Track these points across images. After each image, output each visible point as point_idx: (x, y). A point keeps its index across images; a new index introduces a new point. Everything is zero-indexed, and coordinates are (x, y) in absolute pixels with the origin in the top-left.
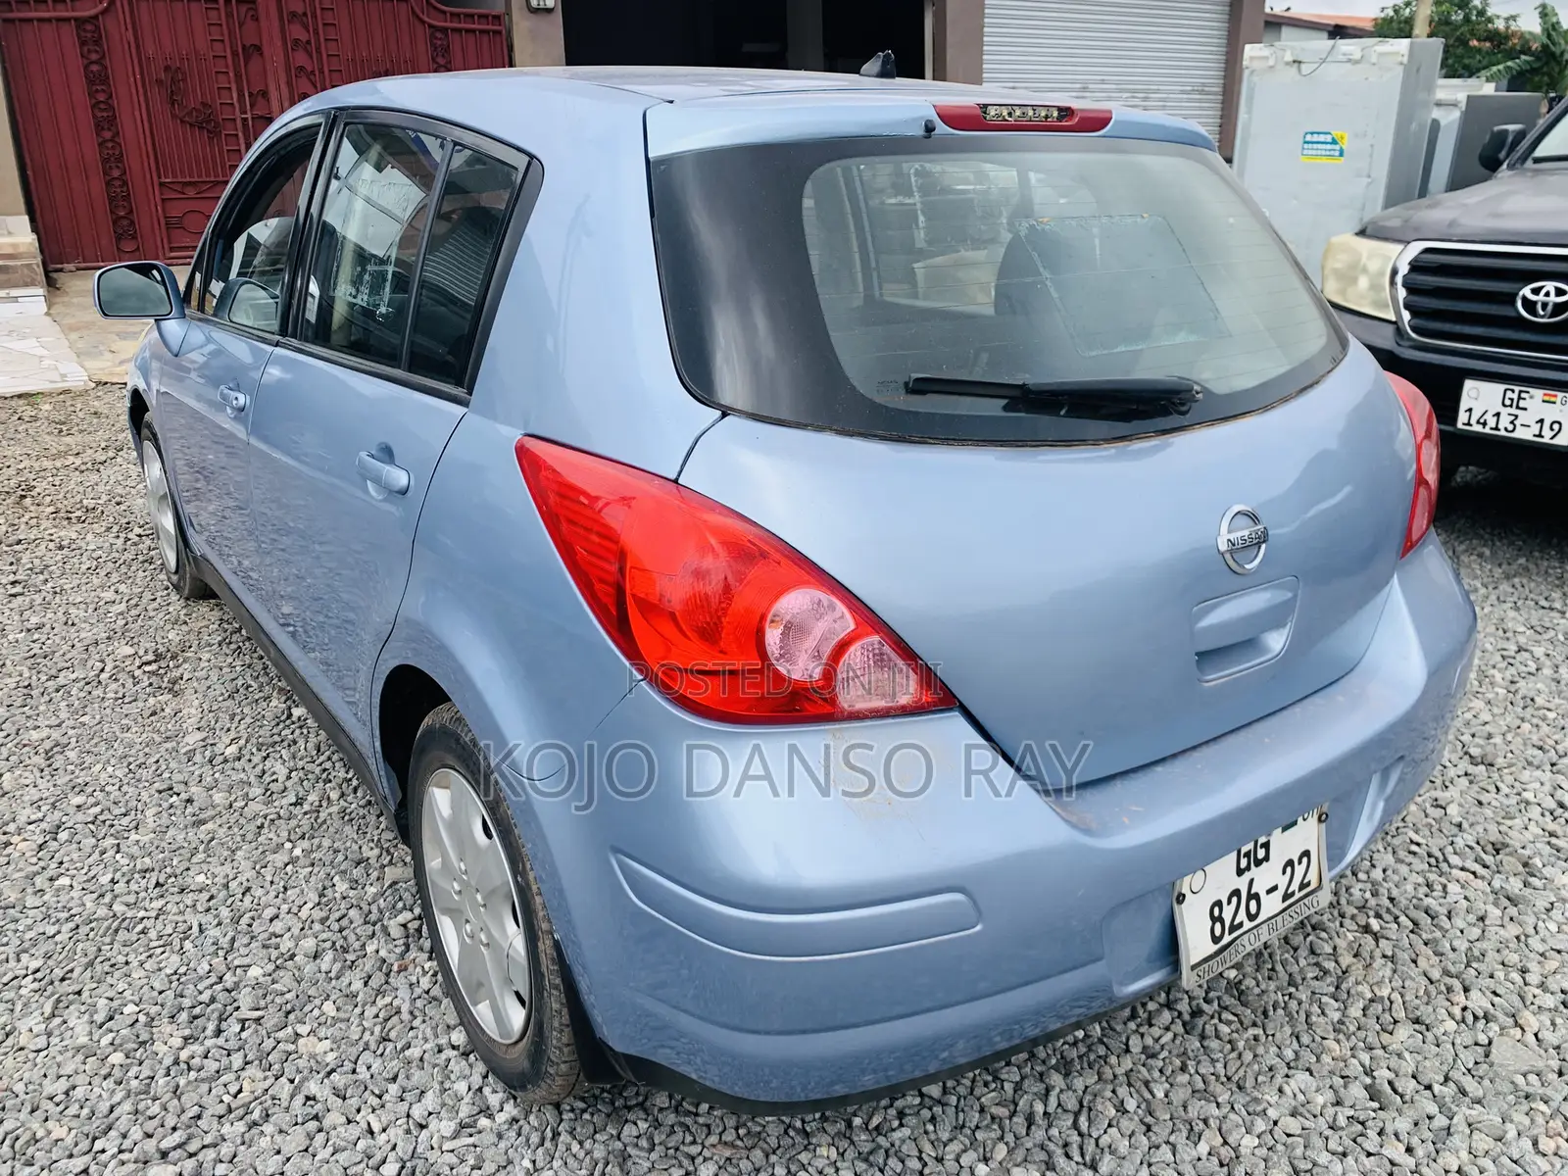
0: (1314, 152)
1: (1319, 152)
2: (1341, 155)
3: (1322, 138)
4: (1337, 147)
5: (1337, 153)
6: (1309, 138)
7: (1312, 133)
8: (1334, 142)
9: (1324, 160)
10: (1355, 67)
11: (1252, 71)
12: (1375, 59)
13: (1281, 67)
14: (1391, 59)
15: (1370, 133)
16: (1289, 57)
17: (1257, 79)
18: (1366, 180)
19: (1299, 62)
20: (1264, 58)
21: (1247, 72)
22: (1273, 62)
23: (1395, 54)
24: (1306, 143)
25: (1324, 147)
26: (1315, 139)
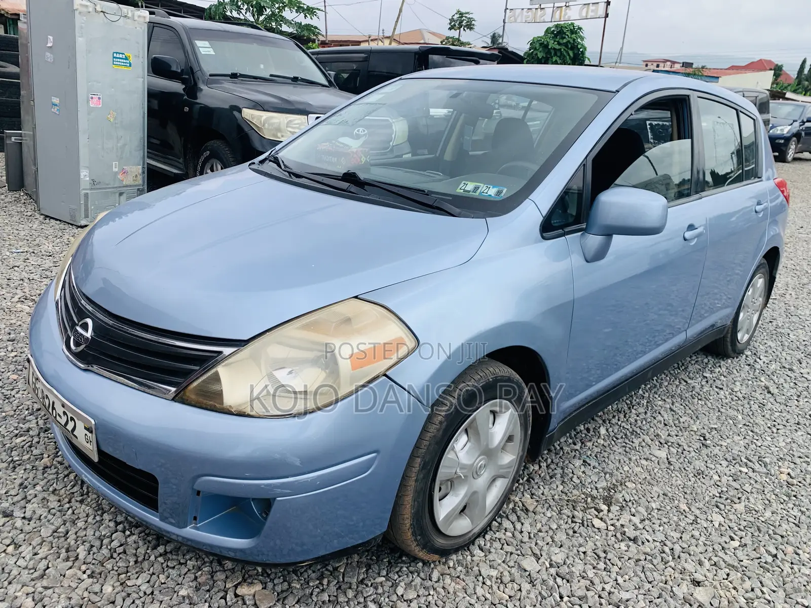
0: (118, 63)
1: (120, 63)
2: (130, 66)
3: (121, 56)
4: (128, 62)
5: (128, 65)
6: (115, 55)
7: (117, 53)
8: (126, 59)
9: (123, 68)
10: (128, 20)
11: (80, 13)
12: (136, 18)
13: (94, 13)
14: (142, 20)
15: (141, 56)
16: (99, 9)
17: (85, 18)
18: (141, 80)
19: (104, 12)
20: (87, 6)
21: (77, 13)
22: (91, 9)
23: (145, 17)
24: (114, 57)
25: (122, 61)
26: (118, 56)
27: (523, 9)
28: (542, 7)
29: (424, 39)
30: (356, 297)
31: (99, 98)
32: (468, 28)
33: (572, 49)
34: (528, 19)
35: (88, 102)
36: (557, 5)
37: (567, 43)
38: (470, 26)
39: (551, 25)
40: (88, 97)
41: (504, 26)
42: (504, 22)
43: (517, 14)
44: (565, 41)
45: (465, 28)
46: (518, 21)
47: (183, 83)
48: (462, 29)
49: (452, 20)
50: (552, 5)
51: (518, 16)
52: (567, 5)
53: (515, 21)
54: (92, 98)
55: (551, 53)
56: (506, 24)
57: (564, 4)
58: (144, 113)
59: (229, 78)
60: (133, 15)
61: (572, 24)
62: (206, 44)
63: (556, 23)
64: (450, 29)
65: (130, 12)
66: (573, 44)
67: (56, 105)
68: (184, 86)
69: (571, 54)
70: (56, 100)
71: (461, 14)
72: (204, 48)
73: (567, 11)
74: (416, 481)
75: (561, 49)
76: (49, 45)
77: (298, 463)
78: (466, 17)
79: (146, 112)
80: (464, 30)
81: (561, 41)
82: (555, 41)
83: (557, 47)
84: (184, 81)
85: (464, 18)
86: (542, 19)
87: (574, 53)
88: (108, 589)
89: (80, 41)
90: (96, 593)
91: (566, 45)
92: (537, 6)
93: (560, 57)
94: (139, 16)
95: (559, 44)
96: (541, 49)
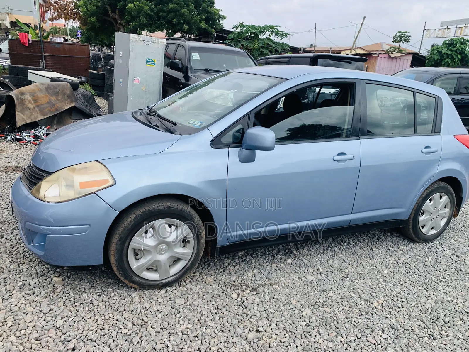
2: (155, 65)
3: (150, 60)
7: (148, 59)
8: (153, 61)
9: (151, 66)
10: (155, 44)
11: (133, 41)
12: (159, 43)
13: (139, 41)
14: (163, 44)
15: (160, 60)
16: (141, 39)
17: (134, 44)
18: (160, 71)
19: (144, 41)
20: (136, 38)
21: (131, 41)
22: (137, 40)
23: (164, 42)
24: (147, 61)
25: (151, 62)
26: (149, 60)
27: (435, 29)
28: (448, 28)
29: (382, 48)
30: (97, 161)
31: (138, 80)
32: (405, 42)
33: (460, 53)
34: (439, 35)
35: (133, 81)
36: (459, 26)
37: (456, 49)
38: (407, 41)
39: (447, 39)
40: (133, 79)
41: (422, 40)
42: (422, 37)
43: (431, 32)
44: (455, 49)
45: (404, 41)
46: (431, 37)
47: (183, 73)
48: (401, 42)
49: (395, 37)
50: (455, 26)
51: (432, 33)
52: (466, 26)
53: (430, 37)
54: (135, 79)
55: (444, 57)
56: (423, 39)
57: (464, 25)
58: (160, 87)
59: (204, 71)
60: (158, 42)
61: (463, 38)
62: (197, 54)
63: (451, 38)
64: (393, 42)
65: (156, 40)
66: (462, 50)
67: (121, 82)
68: (183, 75)
69: (460, 57)
70: (121, 80)
71: (402, 33)
72: (195, 56)
73: (466, 30)
74: (116, 244)
75: (452, 54)
76: (121, 56)
77: (53, 221)
78: (405, 35)
79: (162, 86)
80: (403, 42)
81: (453, 49)
82: (448, 49)
83: (450, 53)
84: (183, 72)
85: (403, 35)
86: (448, 35)
87: (462, 56)
88: (12, 267)
89: (131, 54)
90: (7, 267)
91: (456, 51)
92: (445, 27)
93: (451, 59)
94: (161, 42)
95: (451, 51)
96: (437, 54)
